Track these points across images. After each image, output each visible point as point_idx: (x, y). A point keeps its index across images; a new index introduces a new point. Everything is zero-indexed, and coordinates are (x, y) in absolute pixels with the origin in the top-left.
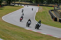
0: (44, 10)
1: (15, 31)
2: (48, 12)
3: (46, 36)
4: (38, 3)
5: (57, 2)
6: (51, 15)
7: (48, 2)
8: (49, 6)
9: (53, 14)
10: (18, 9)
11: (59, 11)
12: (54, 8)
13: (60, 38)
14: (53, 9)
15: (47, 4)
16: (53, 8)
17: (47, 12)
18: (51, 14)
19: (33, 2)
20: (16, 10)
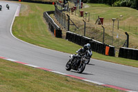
0: (32, 12)
3: (36, 71)
9: (52, 22)
11: (66, 13)
13: (67, 76)
18: (48, 20)
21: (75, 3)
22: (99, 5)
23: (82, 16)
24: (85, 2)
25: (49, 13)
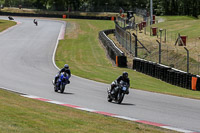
0: (83, 33)
2: (97, 39)
4: (63, 10)
5: (126, 5)
6: (108, 49)
7: (96, 5)
8: (98, 18)
9: (111, 45)
12: (116, 23)
14: (114, 28)
15: (91, 11)
16: (111, 25)
17: (92, 39)
19: (48, 7)
21: (144, 16)
22: (178, 17)
23: (155, 34)
24: (158, 15)
25: (108, 32)
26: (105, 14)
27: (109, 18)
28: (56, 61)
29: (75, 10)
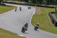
1: (6, 37)
2: (48, 15)
6: (52, 19)
7: (48, 2)
8: (49, 7)
10: (10, 10)
12: (56, 9)
14: (55, 11)
15: (46, 4)
16: (53, 10)
17: (46, 15)
19: (30, 2)
20: (7, 11)
26: (52, 6)
27: (53, 8)
28: (31, 22)
29: (40, 4)
